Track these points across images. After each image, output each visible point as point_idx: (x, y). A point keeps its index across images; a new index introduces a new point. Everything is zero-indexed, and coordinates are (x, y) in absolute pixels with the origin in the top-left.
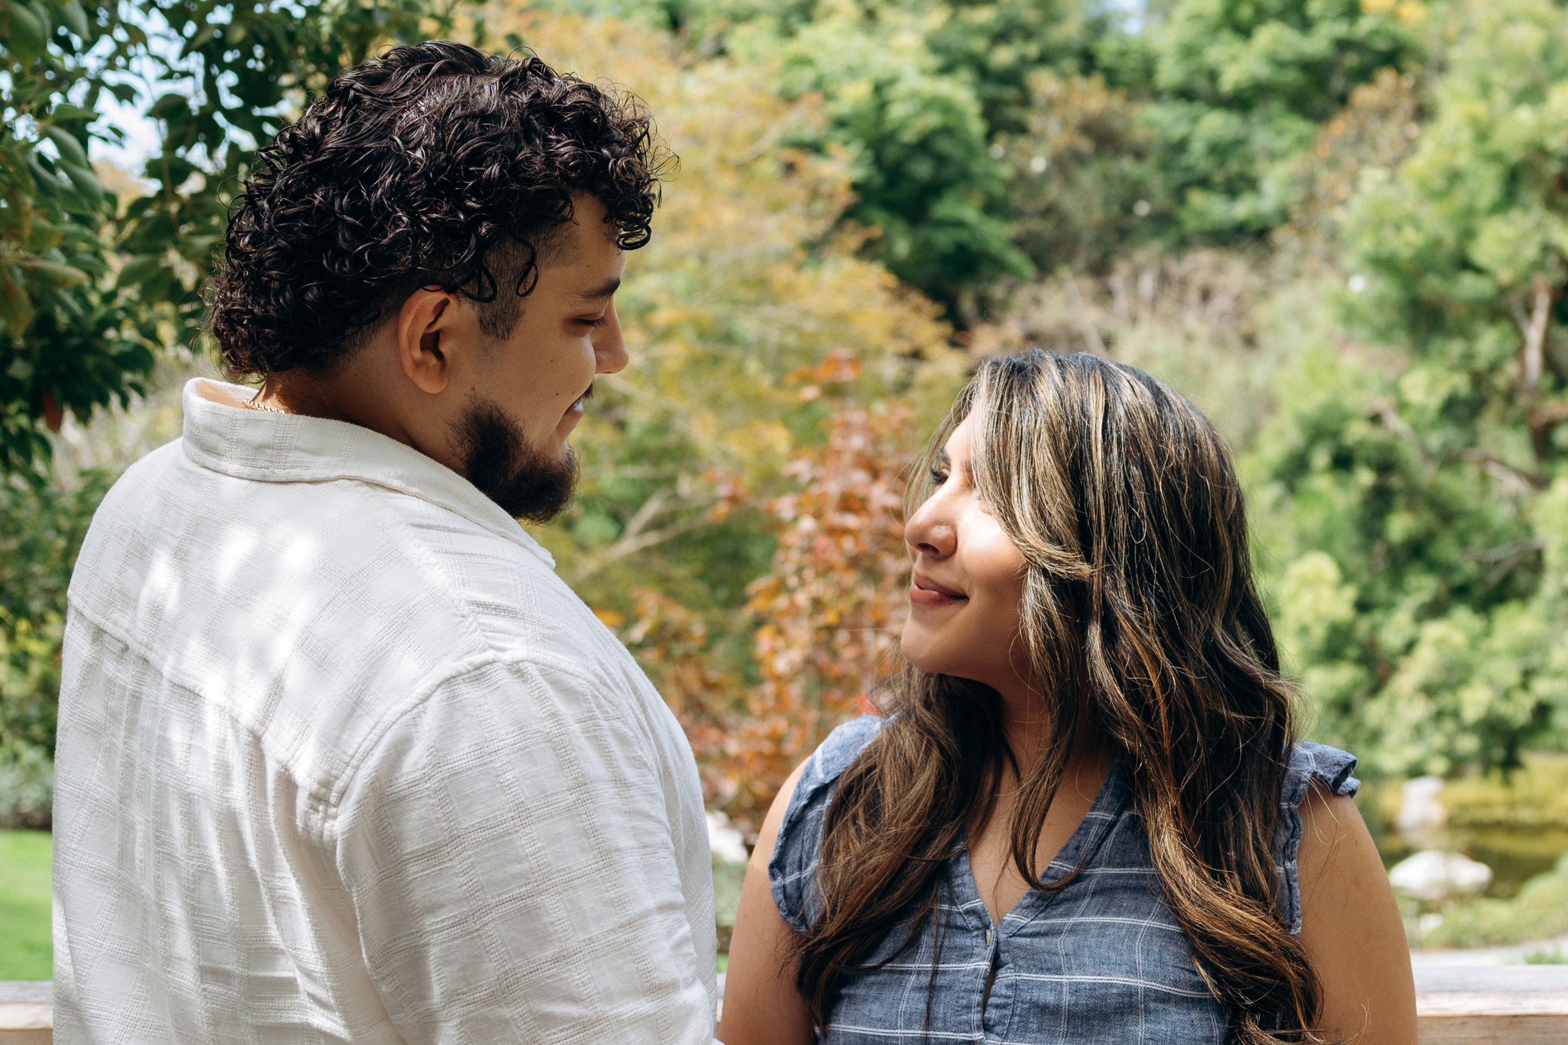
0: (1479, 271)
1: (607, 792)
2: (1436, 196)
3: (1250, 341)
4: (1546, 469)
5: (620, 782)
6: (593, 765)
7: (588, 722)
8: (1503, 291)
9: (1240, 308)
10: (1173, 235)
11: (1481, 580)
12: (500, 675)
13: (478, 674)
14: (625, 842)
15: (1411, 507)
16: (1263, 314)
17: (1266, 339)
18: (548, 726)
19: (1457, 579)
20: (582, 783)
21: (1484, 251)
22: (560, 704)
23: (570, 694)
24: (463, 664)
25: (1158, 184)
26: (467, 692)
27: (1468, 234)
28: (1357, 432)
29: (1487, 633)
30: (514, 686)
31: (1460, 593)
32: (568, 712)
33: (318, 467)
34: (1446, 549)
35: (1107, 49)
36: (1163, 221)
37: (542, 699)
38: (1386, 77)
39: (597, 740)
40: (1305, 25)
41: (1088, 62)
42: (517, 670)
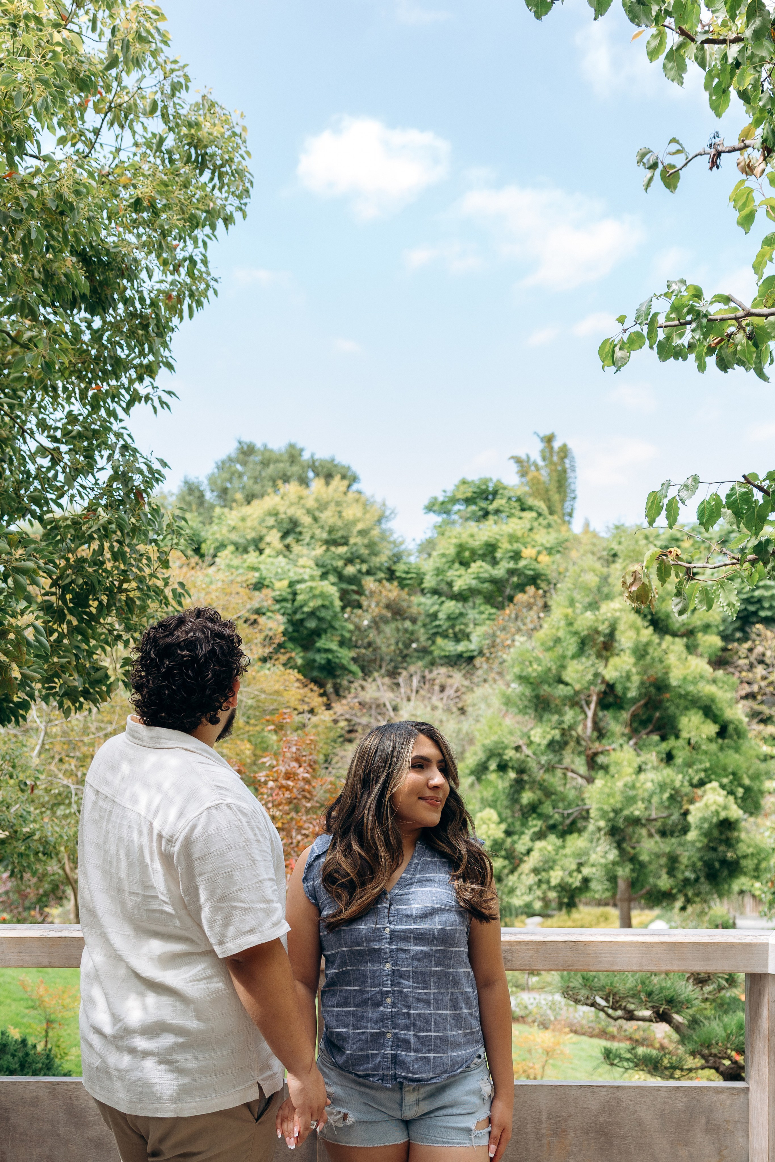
0: (567, 684)
1: (254, 843)
2: (549, 649)
3: (462, 711)
4: (593, 773)
5: (258, 841)
6: (251, 836)
7: (249, 823)
8: (577, 693)
9: (459, 693)
10: (428, 658)
11: (562, 823)
12: (224, 807)
13: (217, 806)
14: (259, 859)
15: (531, 789)
16: (469, 698)
17: (469, 710)
18: (237, 823)
19: (551, 822)
20: (247, 840)
21: (569, 675)
22: (241, 816)
23: (244, 814)
24: (213, 804)
25: (422, 635)
26: (213, 811)
27: (563, 667)
28: (510, 754)
29: (563, 847)
30: (228, 811)
31: (552, 828)
32: (244, 820)
33: (170, 744)
34: (547, 808)
35: (400, 569)
36: (424, 651)
37: (236, 815)
38: (531, 590)
39: (252, 828)
40: (495, 562)
41: (391, 575)
42: (229, 806)
